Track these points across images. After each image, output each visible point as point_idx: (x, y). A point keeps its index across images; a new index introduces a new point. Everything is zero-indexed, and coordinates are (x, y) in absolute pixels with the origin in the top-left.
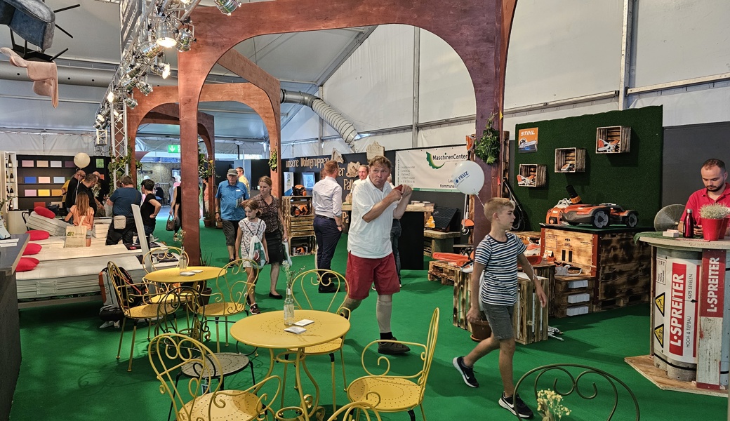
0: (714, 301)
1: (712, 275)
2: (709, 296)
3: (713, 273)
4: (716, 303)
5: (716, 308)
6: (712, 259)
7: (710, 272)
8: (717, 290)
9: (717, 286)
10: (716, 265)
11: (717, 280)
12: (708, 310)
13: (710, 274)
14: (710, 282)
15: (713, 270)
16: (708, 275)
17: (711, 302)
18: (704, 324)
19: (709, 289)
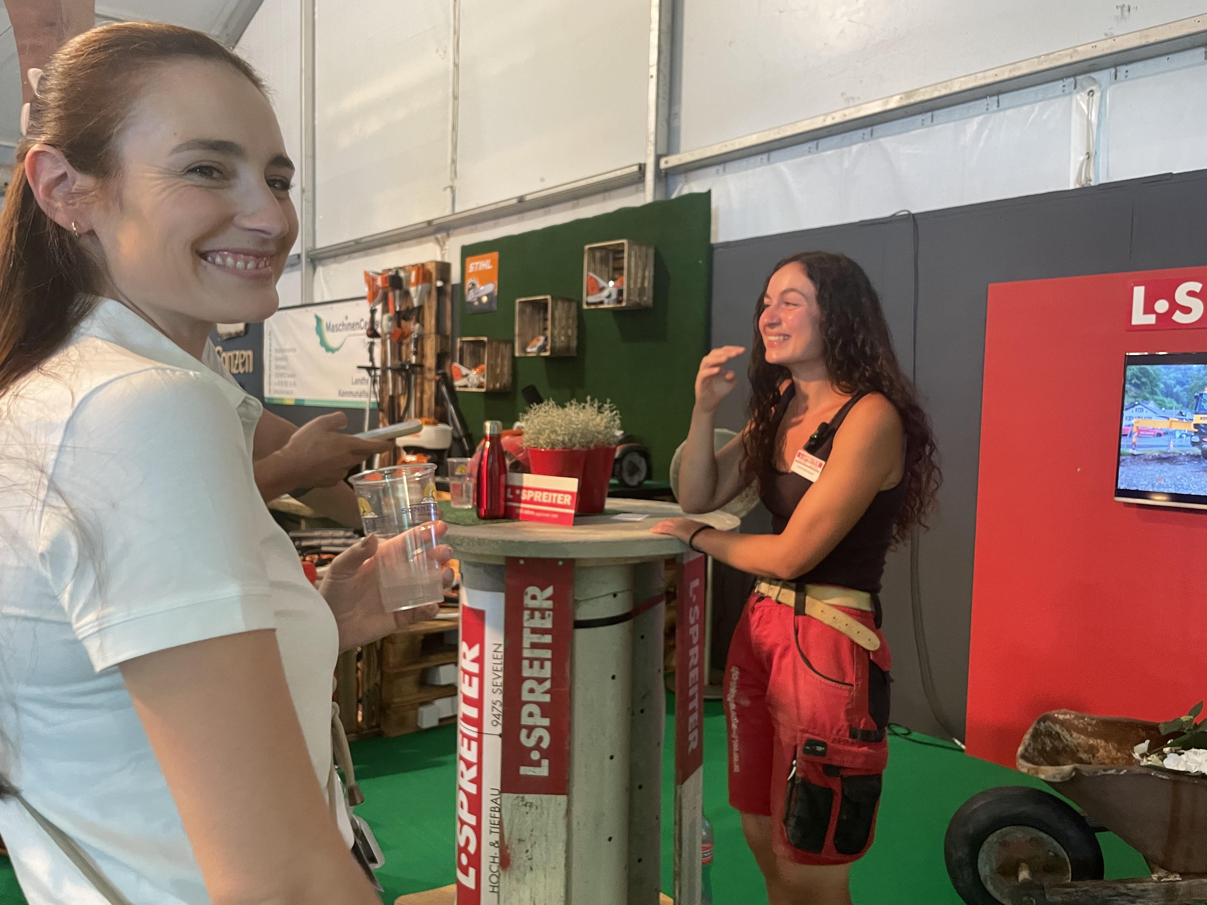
0: (541, 739)
1: (534, 646)
2: (525, 720)
3: (536, 638)
4: (545, 745)
5: (545, 763)
6: (532, 590)
7: (528, 638)
8: (547, 698)
9: (548, 685)
10: (542, 611)
11: (548, 665)
12: (524, 770)
13: (526, 643)
14: (526, 672)
15: (534, 631)
16: (520, 648)
17: (530, 743)
18: (512, 820)
19: (526, 696)
